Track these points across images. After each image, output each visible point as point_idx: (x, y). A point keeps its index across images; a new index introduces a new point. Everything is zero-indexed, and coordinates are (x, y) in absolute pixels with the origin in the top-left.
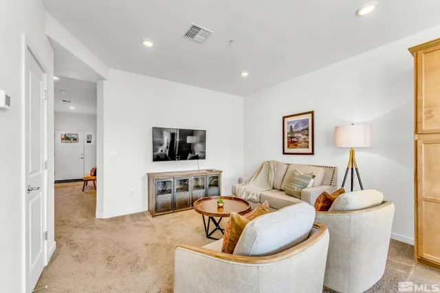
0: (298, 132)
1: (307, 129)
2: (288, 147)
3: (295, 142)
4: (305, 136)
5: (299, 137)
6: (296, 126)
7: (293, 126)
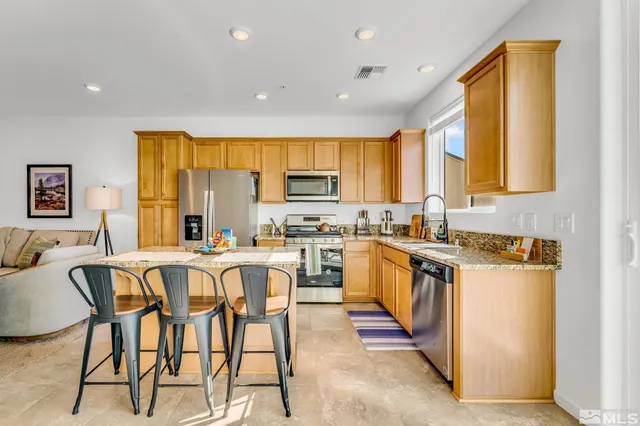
0: (50, 189)
1: (63, 186)
2: (37, 207)
3: (45, 201)
4: (60, 195)
5: (53, 195)
6: (48, 180)
7: (44, 180)
